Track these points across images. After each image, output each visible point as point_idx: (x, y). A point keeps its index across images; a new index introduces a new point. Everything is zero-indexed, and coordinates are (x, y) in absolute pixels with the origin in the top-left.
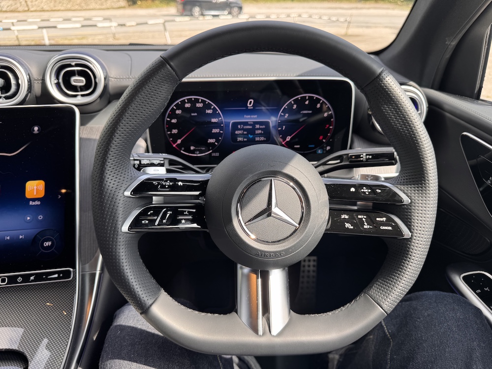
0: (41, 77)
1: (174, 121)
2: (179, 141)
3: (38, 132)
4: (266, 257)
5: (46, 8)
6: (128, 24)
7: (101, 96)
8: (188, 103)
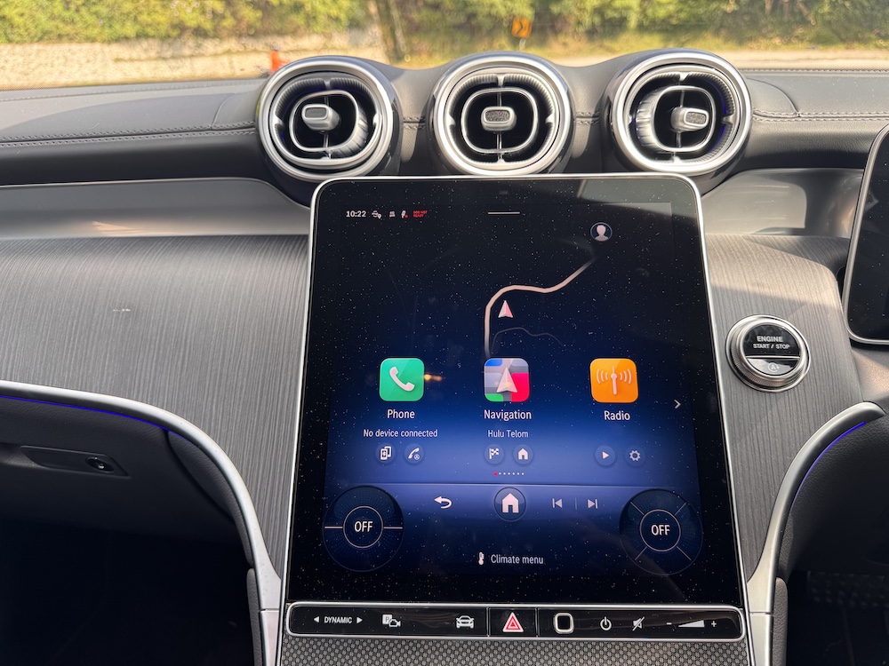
0: (593, 112)
3: (606, 238)
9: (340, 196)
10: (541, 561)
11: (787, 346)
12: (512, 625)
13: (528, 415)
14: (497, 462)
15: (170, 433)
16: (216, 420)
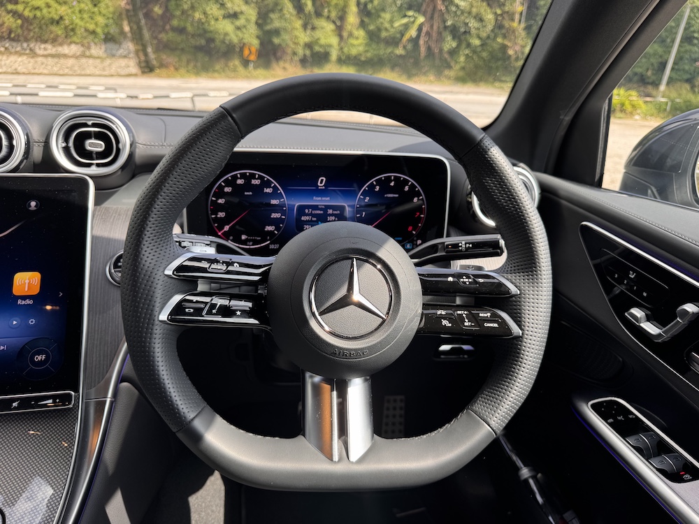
0: (44, 139)
1: (221, 201)
2: (227, 228)
3: (35, 208)
4: (344, 357)
5: (20, 69)
6: (141, 96)
7: (123, 168)
8: (240, 178)
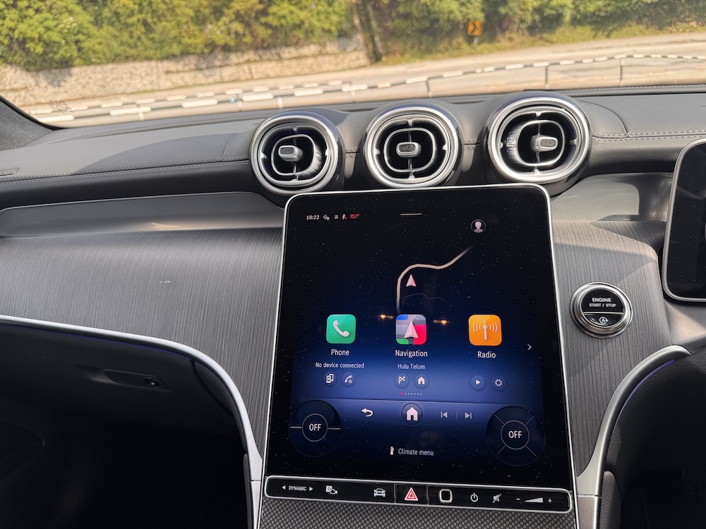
0: (479, 140)
3: (482, 231)
9: (302, 206)
10: (432, 454)
11: (614, 305)
12: (411, 496)
13: (425, 354)
14: (404, 386)
15: (196, 362)
16: (224, 355)
